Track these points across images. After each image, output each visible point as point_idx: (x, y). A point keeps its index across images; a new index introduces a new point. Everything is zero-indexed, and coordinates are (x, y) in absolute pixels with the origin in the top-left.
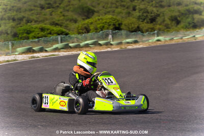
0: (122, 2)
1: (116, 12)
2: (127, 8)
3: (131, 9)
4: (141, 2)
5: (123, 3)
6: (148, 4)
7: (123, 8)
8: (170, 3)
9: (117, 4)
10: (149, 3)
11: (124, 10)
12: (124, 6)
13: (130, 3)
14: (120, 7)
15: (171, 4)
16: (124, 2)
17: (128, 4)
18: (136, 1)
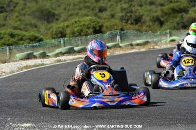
0: (86, 2)
1: (80, 14)
2: (92, 9)
3: (97, 10)
4: (108, 2)
5: (87, 4)
6: (115, 4)
7: (87, 10)
8: (141, 2)
9: (81, 5)
10: (117, 3)
11: (88, 12)
12: (88, 7)
13: (96, 3)
14: (83, 9)
15: (143, 3)
16: (89, 2)
17: (93, 5)
18: (102, 2)
